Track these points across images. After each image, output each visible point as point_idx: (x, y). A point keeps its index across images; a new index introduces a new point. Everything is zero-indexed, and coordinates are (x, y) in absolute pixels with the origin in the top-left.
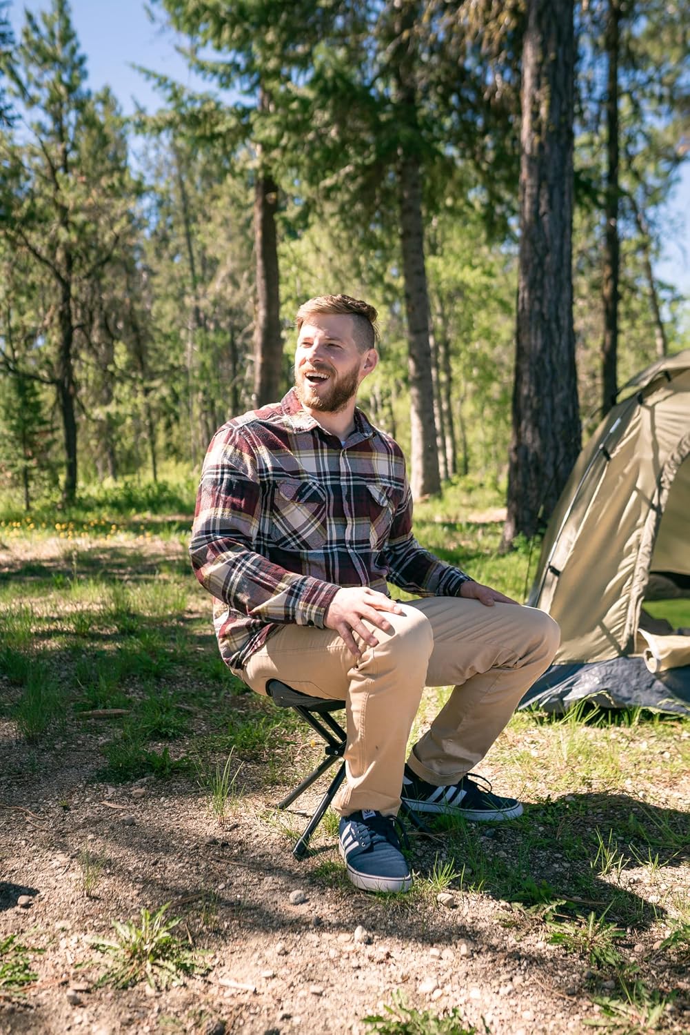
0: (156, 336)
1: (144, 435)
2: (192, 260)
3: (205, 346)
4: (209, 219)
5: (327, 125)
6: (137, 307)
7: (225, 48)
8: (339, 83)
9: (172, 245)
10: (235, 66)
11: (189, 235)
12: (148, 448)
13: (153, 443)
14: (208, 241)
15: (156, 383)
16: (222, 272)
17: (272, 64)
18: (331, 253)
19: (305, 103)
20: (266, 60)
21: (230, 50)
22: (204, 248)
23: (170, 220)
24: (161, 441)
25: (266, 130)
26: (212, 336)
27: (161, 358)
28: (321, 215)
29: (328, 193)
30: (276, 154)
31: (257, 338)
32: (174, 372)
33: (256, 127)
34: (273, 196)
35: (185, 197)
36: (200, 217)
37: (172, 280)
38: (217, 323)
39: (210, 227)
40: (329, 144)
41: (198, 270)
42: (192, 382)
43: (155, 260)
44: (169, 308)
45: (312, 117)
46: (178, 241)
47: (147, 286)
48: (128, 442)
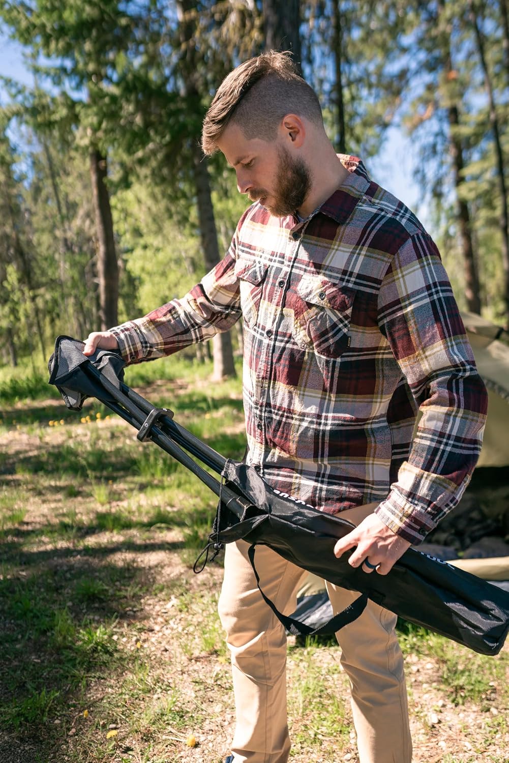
0: (39, 258)
1: (35, 329)
2: (59, 203)
3: (74, 264)
4: (67, 174)
5: (133, 114)
6: (23, 238)
7: (54, 56)
8: (138, 84)
9: (44, 193)
10: (63, 70)
11: (55, 187)
12: (37, 338)
13: (41, 335)
14: (69, 190)
15: (42, 291)
16: (81, 212)
17: (91, 67)
18: (149, 202)
19: (114, 99)
20: (86, 64)
21: (57, 56)
22: (67, 195)
23: (42, 175)
24: (48, 331)
25: (89, 118)
26: (77, 258)
27: (44, 273)
28: (138, 177)
29: (141, 162)
30: (100, 134)
31: (100, 267)
32: (53, 284)
33: (82, 115)
34: (102, 164)
35: (50, 159)
36: (61, 172)
37: (46, 218)
38: (81, 249)
39: (70, 180)
40: (136, 128)
41: (64, 211)
42: (66, 290)
43: (33, 205)
44: (46, 239)
45: (121, 108)
46: (48, 189)
47: (29, 223)
48: (24, 335)
